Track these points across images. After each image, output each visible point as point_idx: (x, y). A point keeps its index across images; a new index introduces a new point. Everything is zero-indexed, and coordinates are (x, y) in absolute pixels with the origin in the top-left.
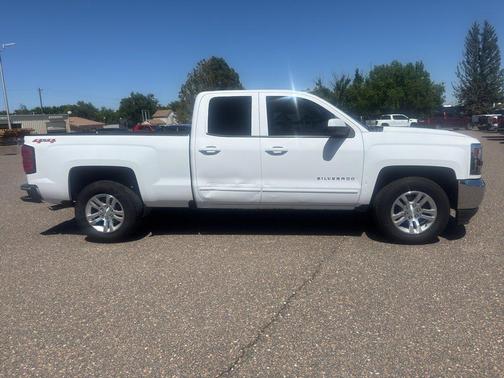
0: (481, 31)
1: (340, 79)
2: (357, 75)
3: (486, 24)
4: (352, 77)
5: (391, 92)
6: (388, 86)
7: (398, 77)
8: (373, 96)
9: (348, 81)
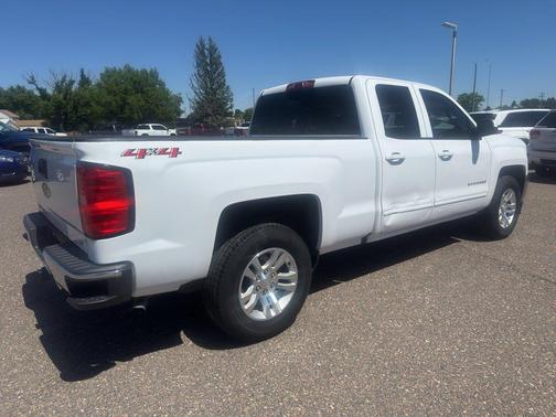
0: (207, 46)
1: (60, 78)
2: (82, 76)
3: (210, 40)
4: (78, 79)
5: (131, 99)
6: (126, 92)
7: (135, 82)
8: (110, 103)
9: (72, 82)
